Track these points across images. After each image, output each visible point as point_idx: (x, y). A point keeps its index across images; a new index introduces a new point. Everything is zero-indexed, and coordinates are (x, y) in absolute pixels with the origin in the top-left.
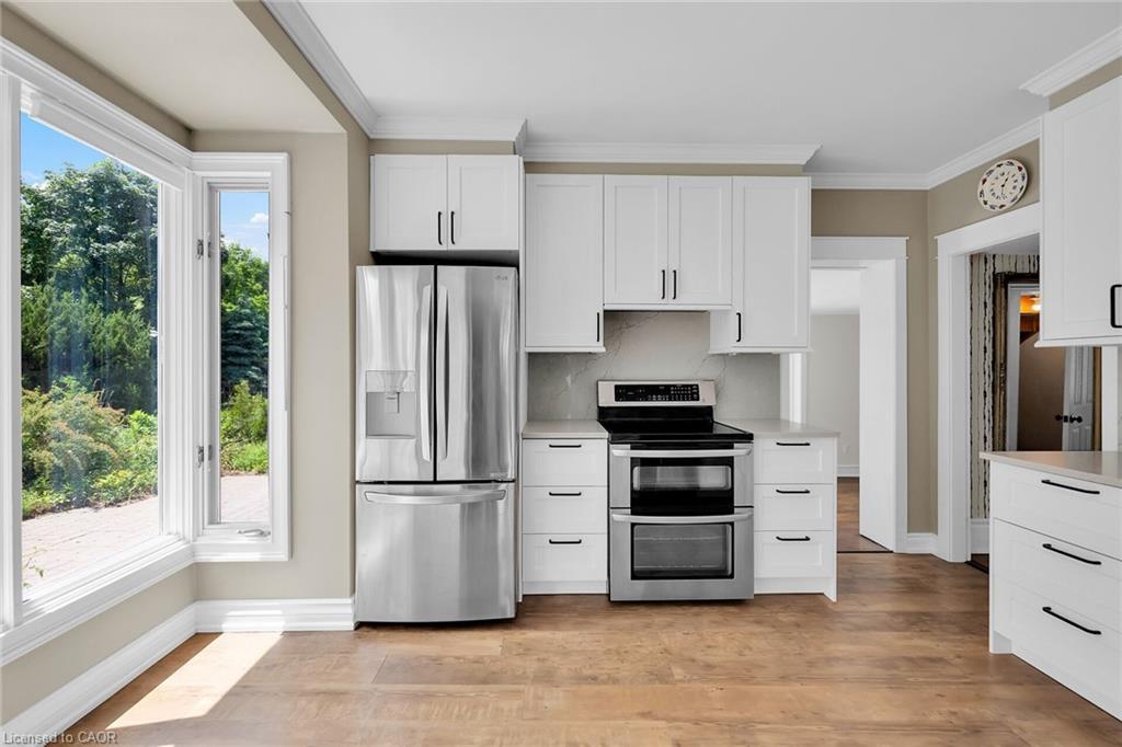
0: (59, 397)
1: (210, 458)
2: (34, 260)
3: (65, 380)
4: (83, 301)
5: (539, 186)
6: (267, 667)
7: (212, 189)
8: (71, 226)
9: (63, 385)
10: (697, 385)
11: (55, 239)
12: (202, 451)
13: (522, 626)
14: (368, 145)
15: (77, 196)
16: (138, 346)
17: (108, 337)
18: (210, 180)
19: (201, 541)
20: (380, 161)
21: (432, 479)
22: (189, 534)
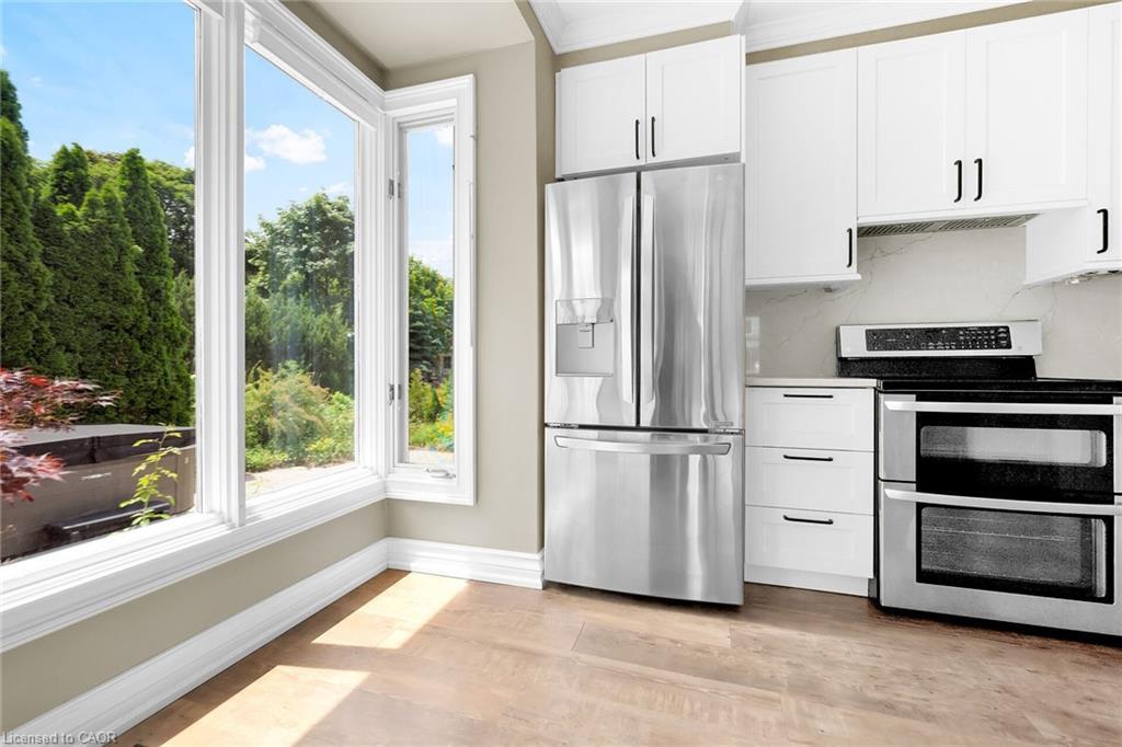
0: (283, 377)
1: (400, 397)
2: (271, 278)
3: (288, 363)
4: (301, 305)
5: (761, 79)
6: (456, 612)
7: (402, 129)
8: (293, 250)
9: (286, 367)
10: (1007, 328)
11: (284, 261)
12: (392, 389)
13: (751, 618)
14: (554, 62)
15: (299, 226)
16: (339, 341)
17: (318, 333)
18: (400, 120)
19: (391, 477)
20: (566, 76)
21: (634, 424)
22: (382, 471)
